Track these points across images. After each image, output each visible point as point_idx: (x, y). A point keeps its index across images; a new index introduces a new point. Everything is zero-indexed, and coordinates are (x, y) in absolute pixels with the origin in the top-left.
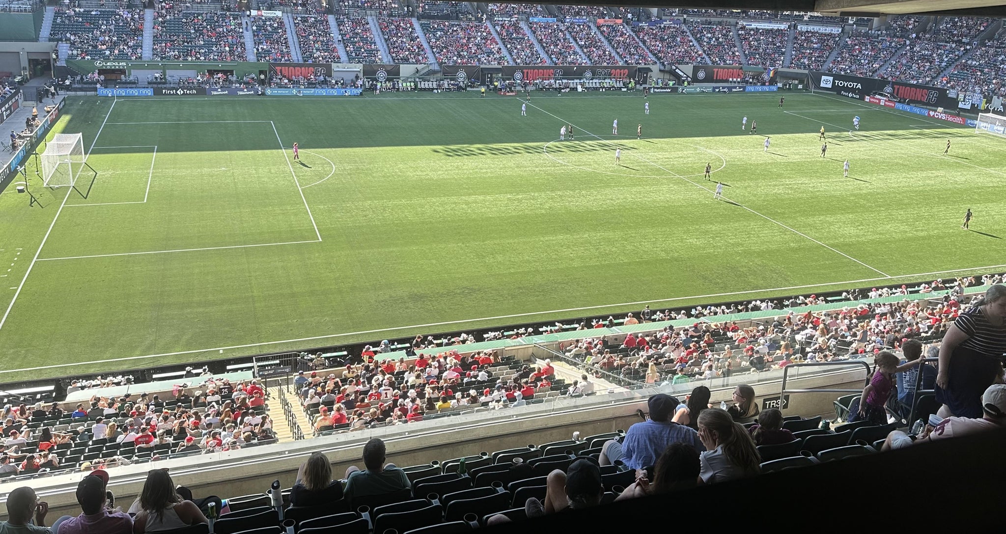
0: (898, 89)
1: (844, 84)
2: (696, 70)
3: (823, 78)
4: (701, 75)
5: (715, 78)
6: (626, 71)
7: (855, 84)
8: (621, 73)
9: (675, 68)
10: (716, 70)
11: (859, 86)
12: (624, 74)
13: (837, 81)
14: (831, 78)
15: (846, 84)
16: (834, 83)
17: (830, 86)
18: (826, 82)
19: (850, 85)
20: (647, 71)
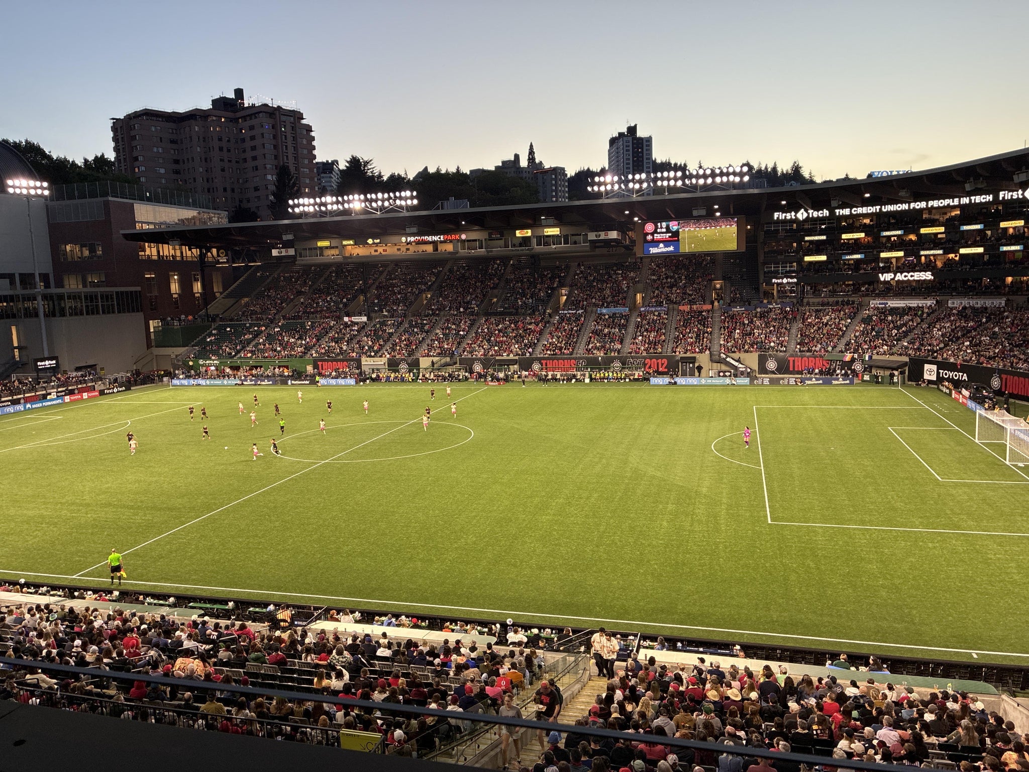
0: (1006, 379)
1: (949, 375)
2: (762, 361)
3: (927, 366)
4: (772, 365)
5: (791, 369)
6: (665, 361)
7: (961, 374)
8: (658, 364)
9: (724, 356)
10: (791, 359)
11: (965, 377)
12: (662, 364)
13: (941, 371)
14: (934, 367)
16: (938, 373)
17: (934, 378)
18: (930, 372)
19: (956, 376)
20: (693, 360)
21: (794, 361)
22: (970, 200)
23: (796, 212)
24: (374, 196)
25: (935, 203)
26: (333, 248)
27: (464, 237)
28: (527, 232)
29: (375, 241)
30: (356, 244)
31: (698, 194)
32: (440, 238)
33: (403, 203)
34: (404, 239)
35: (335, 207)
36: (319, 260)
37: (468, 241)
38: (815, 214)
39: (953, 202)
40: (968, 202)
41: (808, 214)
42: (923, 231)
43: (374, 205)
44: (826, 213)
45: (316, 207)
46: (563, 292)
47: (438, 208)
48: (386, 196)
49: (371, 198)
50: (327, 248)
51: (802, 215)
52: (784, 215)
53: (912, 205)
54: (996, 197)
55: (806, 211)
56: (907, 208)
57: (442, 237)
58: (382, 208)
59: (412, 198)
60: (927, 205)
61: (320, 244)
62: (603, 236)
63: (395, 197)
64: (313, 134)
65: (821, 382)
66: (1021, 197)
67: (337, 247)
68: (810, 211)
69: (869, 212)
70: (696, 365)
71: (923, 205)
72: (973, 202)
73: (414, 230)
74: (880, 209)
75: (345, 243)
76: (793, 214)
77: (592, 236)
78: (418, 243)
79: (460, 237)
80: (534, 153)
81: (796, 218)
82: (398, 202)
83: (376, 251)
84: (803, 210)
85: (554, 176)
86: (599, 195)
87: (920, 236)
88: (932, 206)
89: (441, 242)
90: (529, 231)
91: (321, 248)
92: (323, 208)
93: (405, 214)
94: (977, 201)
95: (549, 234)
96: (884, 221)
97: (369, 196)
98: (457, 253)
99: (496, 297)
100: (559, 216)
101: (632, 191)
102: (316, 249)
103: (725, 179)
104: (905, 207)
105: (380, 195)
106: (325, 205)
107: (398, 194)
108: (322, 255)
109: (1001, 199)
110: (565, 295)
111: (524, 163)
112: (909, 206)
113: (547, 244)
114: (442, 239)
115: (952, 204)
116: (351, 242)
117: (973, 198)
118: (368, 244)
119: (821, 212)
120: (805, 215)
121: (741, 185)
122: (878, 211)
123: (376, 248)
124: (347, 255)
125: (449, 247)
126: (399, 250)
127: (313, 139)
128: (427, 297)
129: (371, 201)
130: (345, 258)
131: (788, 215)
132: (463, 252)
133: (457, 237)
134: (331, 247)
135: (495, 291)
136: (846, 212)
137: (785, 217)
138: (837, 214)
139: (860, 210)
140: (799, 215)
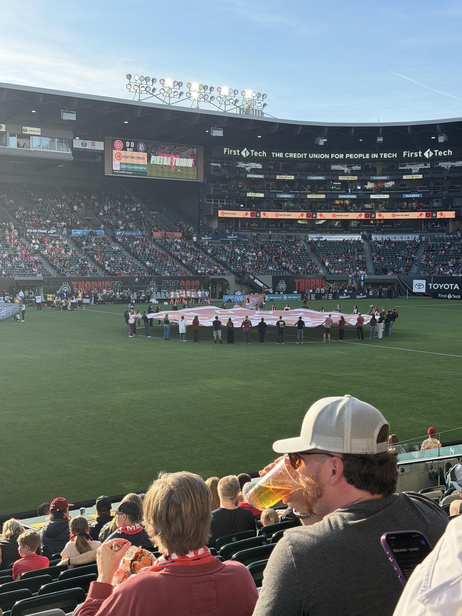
1: (439, 287)
2: (276, 281)
3: (415, 282)
4: (282, 285)
7: (452, 285)
8: (191, 285)
9: (253, 278)
10: (297, 281)
11: (457, 286)
13: (430, 285)
14: (424, 282)
15: (441, 287)
16: (427, 286)
17: (423, 290)
18: (419, 286)
19: (446, 286)
21: (299, 282)
22: (379, 156)
25: (351, 156)
38: (256, 154)
39: (365, 156)
40: (377, 157)
41: (250, 153)
42: (341, 178)
44: (264, 153)
51: (245, 153)
52: (231, 151)
53: (332, 156)
54: (400, 155)
55: (249, 150)
56: (328, 157)
60: (344, 156)
62: (89, 145)
65: (349, 297)
66: (420, 156)
68: (252, 151)
69: (298, 157)
71: (341, 156)
72: (381, 157)
74: (307, 156)
76: (238, 151)
77: (78, 143)
81: (241, 155)
84: (246, 149)
88: (348, 158)
94: (385, 157)
104: (327, 156)
109: (404, 156)
112: (330, 156)
115: (364, 157)
117: (381, 154)
119: (260, 152)
120: (248, 153)
122: (305, 157)
131: (234, 151)
136: (281, 155)
137: (232, 153)
138: (273, 156)
139: (291, 155)
140: (243, 153)
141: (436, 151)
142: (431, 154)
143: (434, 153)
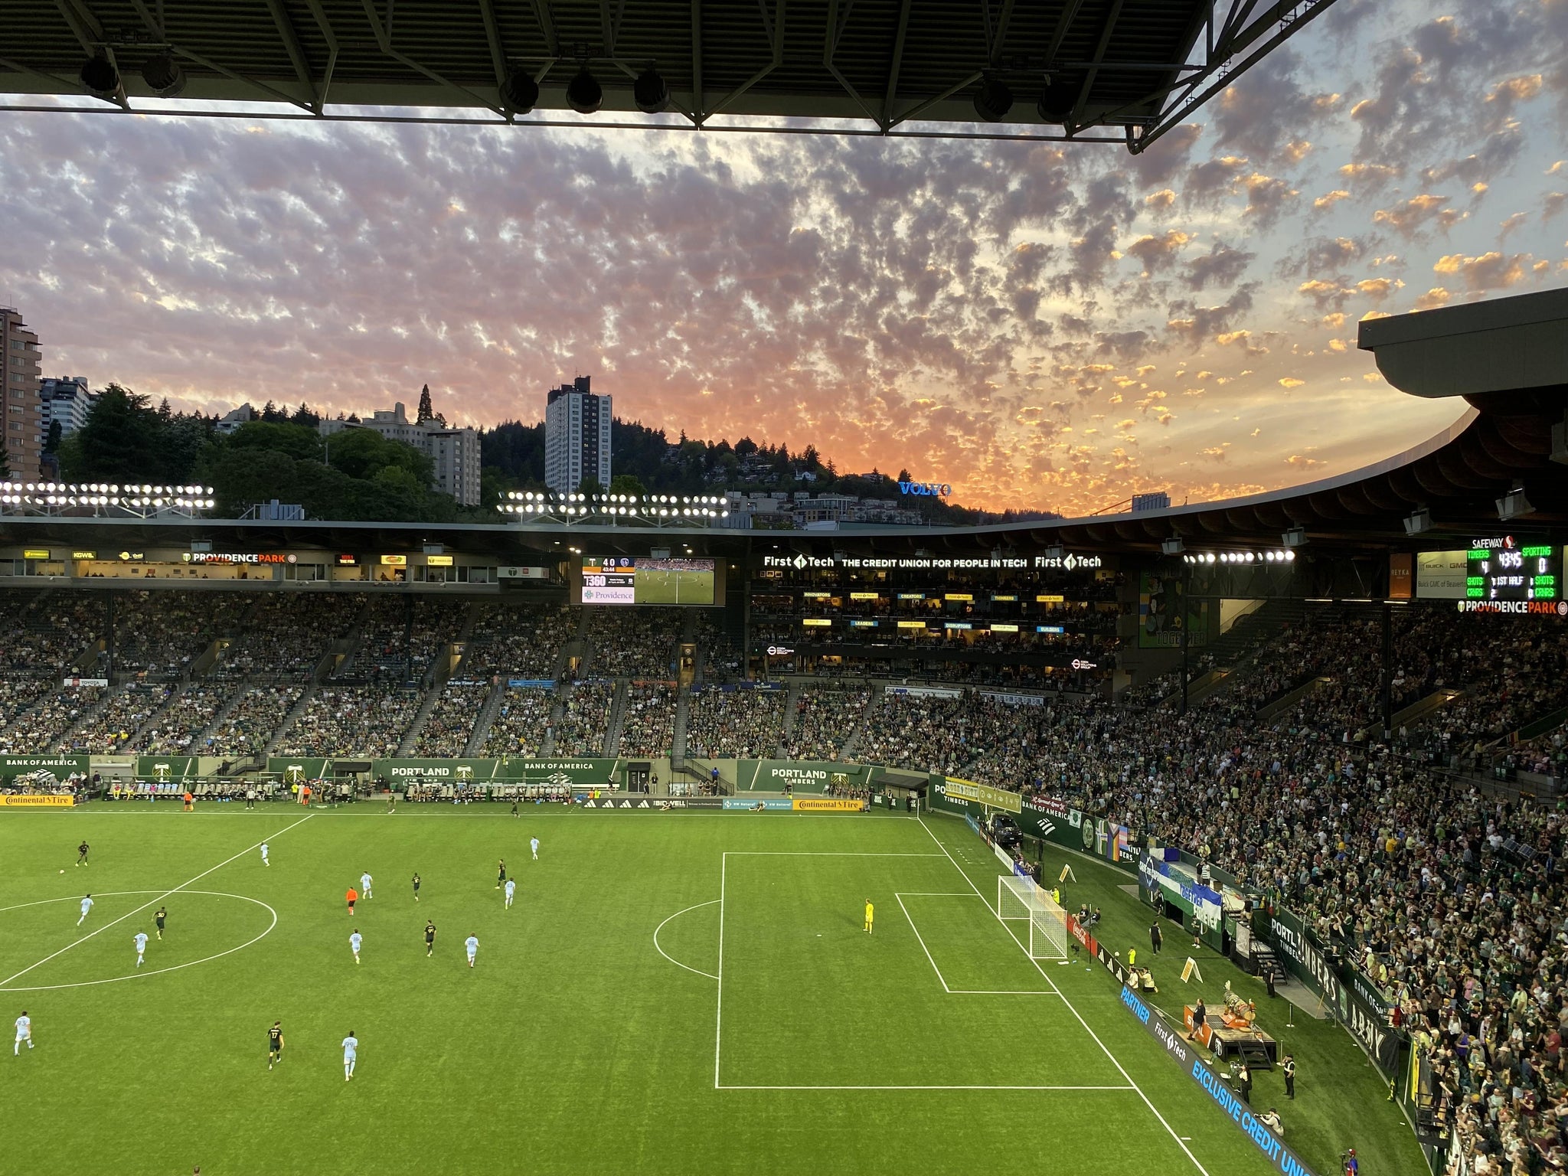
20: (646, 768)
22: (1002, 563)
23: (793, 559)
24: (136, 489)
25: (962, 563)
26: (55, 561)
27: (292, 559)
28: (400, 560)
29: (135, 556)
30: (97, 558)
31: (659, 530)
32: (250, 558)
33: (189, 504)
34: (186, 556)
35: (62, 500)
36: (25, 580)
37: (299, 565)
38: (817, 563)
39: (982, 563)
40: (999, 565)
41: (808, 561)
42: (948, 597)
43: (136, 503)
44: (830, 562)
45: (26, 498)
46: (457, 648)
47: (250, 517)
48: (159, 490)
49: (132, 492)
50: (42, 561)
51: (800, 562)
52: (777, 560)
53: (935, 563)
54: (1031, 562)
55: (806, 558)
56: (929, 566)
57: (255, 557)
58: (151, 510)
59: (205, 496)
60: (952, 564)
61: (28, 554)
62: (520, 573)
63: (175, 492)
64: (38, 348)
66: (1059, 565)
67: (62, 561)
68: (811, 559)
69: (883, 565)
70: (651, 775)
71: (947, 563)
72: (1005, 566)
73: (207, 546)
74: (897, 563)
75: (77, 555)
76: (789, 560)
77: (503, 572)
78: (213, 563)
79: (286, 558)
80: (430, 400)
81: (793, 566)
82: (180, 502)
83: (135, 571)
84: (801, 557)
85: (458, 444)
86: (513, 518)
87: (944, 602)
88: (958, 566)
89: (253, 564)
90: (404, 558)
91: (31, 561)
92: (40, 502)
93: (192, 521)
94: (1009, 566)
95: (435, 564)
96: (902, 580)
97: (127, 488)
98: (280, 582)
99: (344, 652)
100: (450, 542)
101: (563, 518)
102: (22, 561)
103: (696, 512)
104: (926, 563)
105: (147, 489)
106: (44, 495)
107: (180, 489)
108: (30, 572)
109: (1037, 565)
110: (460, 653)
111: (412, 416)
112: (931, 563)
113: (432, 578)
114: (254, 560)
115: (980, 566)
116: (90, 555)
117: (1005, 561)
118: (121, 559)
119: (825, 560)
120: (804, 563)
121: (719, 522)
122: (894, 565)
123: (135, 567)
124: (80, 575)
125: (266, 574)
126: (177, 571)
127: (39, 357)
128: (222, 647)
129: (132, 496)
130: (75, 580)
131: (782, 560)
132: (290, 583)
133: (281, 558)
134: (50, 561)
135: (344, 642)
136: (856, 563)
137: (779, 563)
138: (845, 565)
139: (872, 563)
140: (797, 563)
141: (1080, 558)
142: (1074, 563)
143: (1077, 561)
